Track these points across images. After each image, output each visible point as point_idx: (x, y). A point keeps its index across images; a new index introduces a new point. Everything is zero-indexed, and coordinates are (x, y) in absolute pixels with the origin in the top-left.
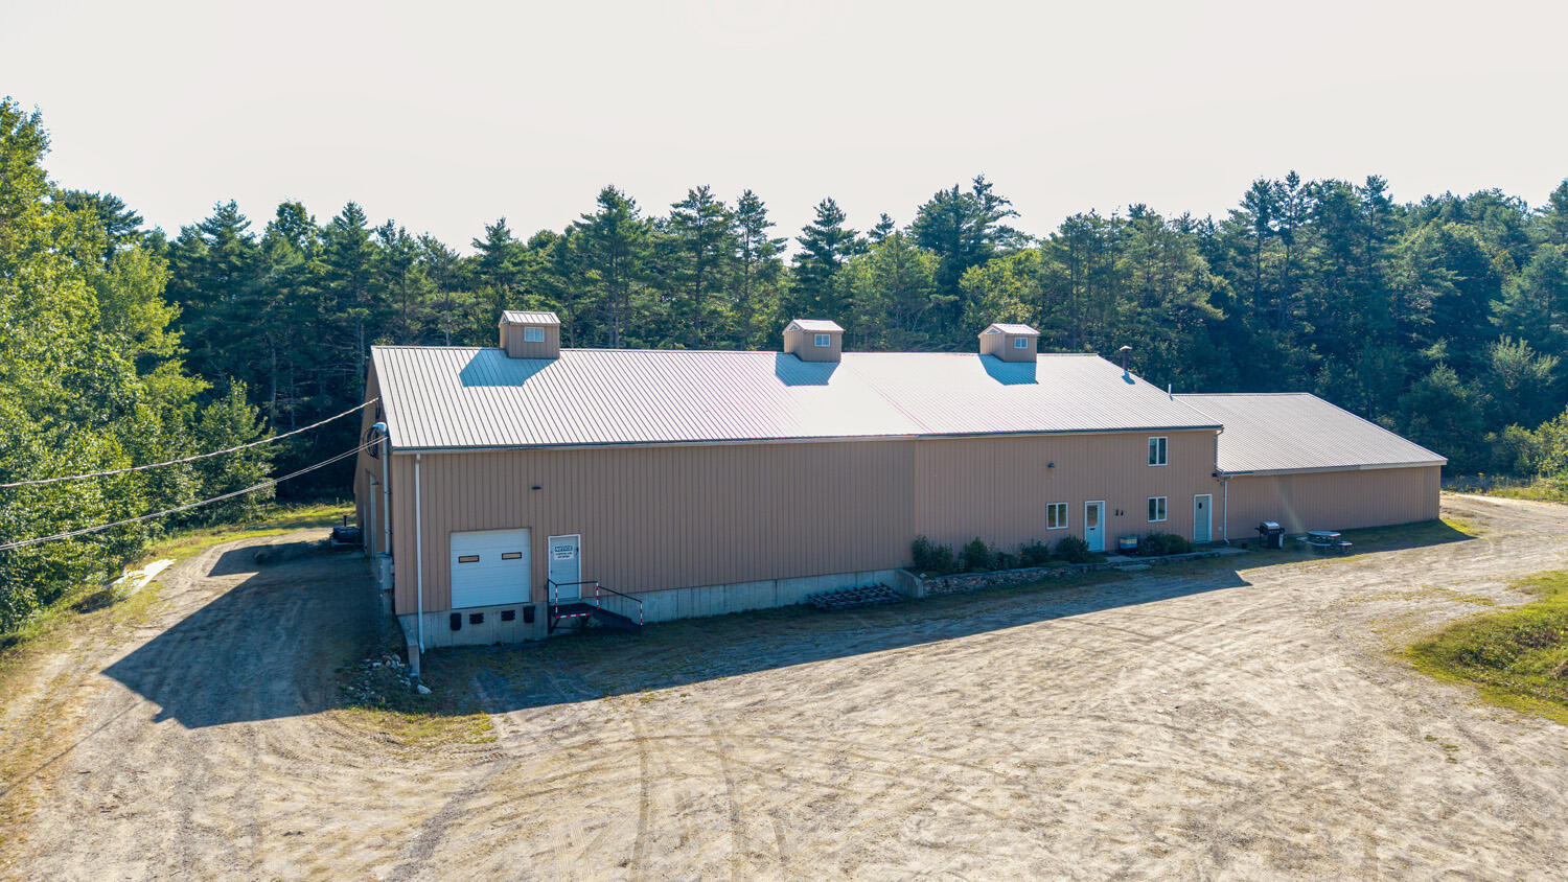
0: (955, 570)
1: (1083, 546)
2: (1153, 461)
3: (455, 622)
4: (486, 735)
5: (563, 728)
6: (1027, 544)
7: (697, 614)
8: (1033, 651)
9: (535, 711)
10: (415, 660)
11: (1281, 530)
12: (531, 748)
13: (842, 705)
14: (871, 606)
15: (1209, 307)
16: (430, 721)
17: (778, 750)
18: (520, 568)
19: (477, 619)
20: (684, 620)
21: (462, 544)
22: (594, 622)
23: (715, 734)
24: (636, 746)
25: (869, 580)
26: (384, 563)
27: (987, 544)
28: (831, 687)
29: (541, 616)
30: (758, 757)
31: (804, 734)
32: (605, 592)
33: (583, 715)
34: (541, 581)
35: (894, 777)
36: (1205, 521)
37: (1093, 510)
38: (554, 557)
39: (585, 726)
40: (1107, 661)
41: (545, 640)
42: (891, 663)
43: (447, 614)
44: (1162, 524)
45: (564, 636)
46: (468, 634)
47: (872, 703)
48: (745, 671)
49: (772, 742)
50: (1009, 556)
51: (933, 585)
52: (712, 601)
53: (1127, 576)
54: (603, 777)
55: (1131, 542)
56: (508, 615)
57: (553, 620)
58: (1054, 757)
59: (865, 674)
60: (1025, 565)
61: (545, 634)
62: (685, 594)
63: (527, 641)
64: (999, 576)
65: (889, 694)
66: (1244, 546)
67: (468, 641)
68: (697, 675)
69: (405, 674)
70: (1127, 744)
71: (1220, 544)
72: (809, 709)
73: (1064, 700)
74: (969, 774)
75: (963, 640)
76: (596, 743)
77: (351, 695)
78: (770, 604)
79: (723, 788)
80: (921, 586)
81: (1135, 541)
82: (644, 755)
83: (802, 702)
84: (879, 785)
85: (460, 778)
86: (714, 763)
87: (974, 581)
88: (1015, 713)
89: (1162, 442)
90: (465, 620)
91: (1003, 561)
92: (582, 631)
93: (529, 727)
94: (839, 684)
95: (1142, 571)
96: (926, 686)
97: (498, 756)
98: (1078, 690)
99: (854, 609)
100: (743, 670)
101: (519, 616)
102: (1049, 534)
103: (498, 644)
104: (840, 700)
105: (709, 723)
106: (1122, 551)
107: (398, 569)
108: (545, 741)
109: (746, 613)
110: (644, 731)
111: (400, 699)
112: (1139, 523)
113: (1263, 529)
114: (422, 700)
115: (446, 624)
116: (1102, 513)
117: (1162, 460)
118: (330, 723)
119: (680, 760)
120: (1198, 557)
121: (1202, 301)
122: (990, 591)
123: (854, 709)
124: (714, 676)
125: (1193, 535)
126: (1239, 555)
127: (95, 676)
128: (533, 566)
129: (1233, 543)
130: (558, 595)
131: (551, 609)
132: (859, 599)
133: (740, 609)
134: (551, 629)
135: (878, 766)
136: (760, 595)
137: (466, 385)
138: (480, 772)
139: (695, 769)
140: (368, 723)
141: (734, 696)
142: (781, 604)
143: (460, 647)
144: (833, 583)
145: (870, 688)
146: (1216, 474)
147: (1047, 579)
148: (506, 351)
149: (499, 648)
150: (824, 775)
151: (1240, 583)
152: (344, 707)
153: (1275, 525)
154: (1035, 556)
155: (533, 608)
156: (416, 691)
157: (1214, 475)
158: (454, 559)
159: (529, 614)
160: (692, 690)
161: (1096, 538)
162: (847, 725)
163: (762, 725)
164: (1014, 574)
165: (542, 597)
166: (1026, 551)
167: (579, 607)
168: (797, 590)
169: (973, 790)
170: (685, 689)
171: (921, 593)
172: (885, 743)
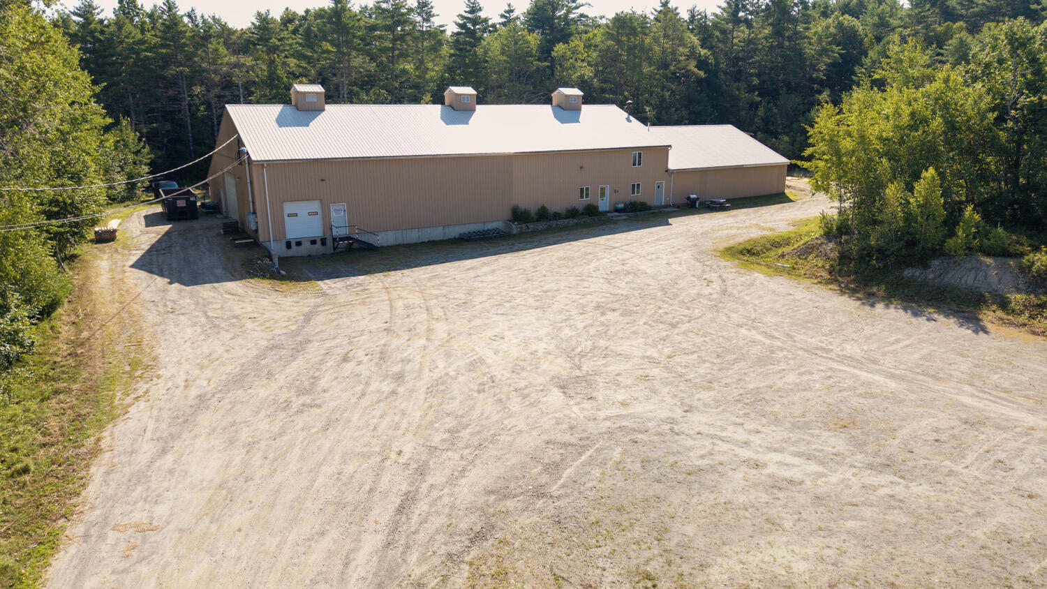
0: (532, 221)
1: (597, 208)
2: (634, 164)
3: (289, 245)
4: (318, 288)
5: (351, 285)
6: (569, 208)
7: (405, 242)
8: (561, 254)
9: (337, 280)
10: (276, 261)
11: (698, 199)
12: (338, 292)
13: (473, 275)
14: (491, 238)
15: (696, 70)
16: (290, 284)
17: (445, 290)
18: (318, 219)
19: (299, 244)
20: (399, 245)
21: (289, 208)
22: (356, 245)
23: (418, 286)
24: (384, 290)
25: (490, 226)
26: (252, 218)
27: (548, 207)
28: (468, 269)
29: (329, 242)
30: (436, 292)
31: (456, 285)
32: (360, 231)
33: (359, 281)
34: (328, 226)
35: (490, 297)
36: (659, 196)
37: (603, 190)
38: (333, 214)
39: (360, 285)
40: (591, 256)
41: (333, 254)
42: (497, 260)
43: (284, 242)
44: (638, 197)
45: (340, 252)
46: (295, 251)
47: (485, 274)
48: (430, 264)
49: (442, 288)
50: (559, 214)
51: (521, 228)
52: (412, 236)
53: (615, 222)
54: (373, 299)
55: (621, 206)
56: (313, 242)
57: (336, 244)
58: (555, 289)
59: (484, 264)
60: (567, 217)
61: (332, 251)
62: (399, 233)
63: (324, 254)
64: (553, 223)
65: (494, 271)
66: (678, 207)
67: (296, 254)
68: (409, 267)
69: (273, 267)
70: (585, 284)
71: (668, 206)
72: (458, 277)
73: (566, 270)
74: (520, 294)
75: (530, 251)
76: (367, 290)
77: (253, 274)
78: (441, 238)
79: (423, 301)
80: (515, 228)
81: (623, 205)
82: (388, 293)
83: (455, 275)
84: (485, 299)
85: (312, 301)
86: (420, 295)
87: (541, 226)
88: (545, 276)
89: (640, 154)
90: (293, 244)
91: (556, 216)
92: (350, 249)
93: (335, 285)
94: (472, 268)
95: (625, 220)
96: (509, 268)
97: (325, 294)
98: (573, 267)
99: (482, 240)
100: (429, 264)
101: (319, 242)
102: (580, 203)
103: (310, 256)
104: (472, 274)
105: (415, 282)
106: (617, 210)
107: (259, 219)
108: (345, 289)
109: (429, 242)
110: (387, 285)
111: (274, 275)
112: (628, 196)
113: (689, 198)
114: (283, 276)
115: (284, 246)
116: (607, 192)
117: (639, 164)
118: (248, 284)
119: (404, 294)
120: (653, 213)
121: (692, 66)
122: (550, 230)
123: (478, 276)
124: (416, 267)
125: (655, 203)
126: (674, 211)
127: (127, 269)
128: (323, 218)
129: (674, 206)
130: (337, 232)
131: (334, 240)
132: (484, 235)
133: (427, 240)
134: (334, 249)
135: (485, 293)
136: (437, 233)
137: (280, 127)
138: (321, 299)
139: (411, 296)
140: (266, 284)
141: (425, 273)
142: (446, 238)
143: (292, 257)
144: (472, 228)
145: (485, 269)
146: (667, 170)
147: (577, 224)
148: (296, 107)
149: (310, 257)
150: (463, 297)
151: (668, 224)
152: (252, 278)
153: (695, 196)
154: (572, 213)
155: (325, 239)
156: (280, 273)
157: (666, 171)
158: (286, 216)
159: (324, 242)
160: (406, 272)
161: (604, 205)
162: (475, 281)
163: (438, 282)
164: (561, 222)
165: (329, 234)
166: (568, 211)
167: (348, 238)
168: (455, 231)
169: (520, 299)
170: (403, 271)
171: (515, 232)
172: (489, 287)
